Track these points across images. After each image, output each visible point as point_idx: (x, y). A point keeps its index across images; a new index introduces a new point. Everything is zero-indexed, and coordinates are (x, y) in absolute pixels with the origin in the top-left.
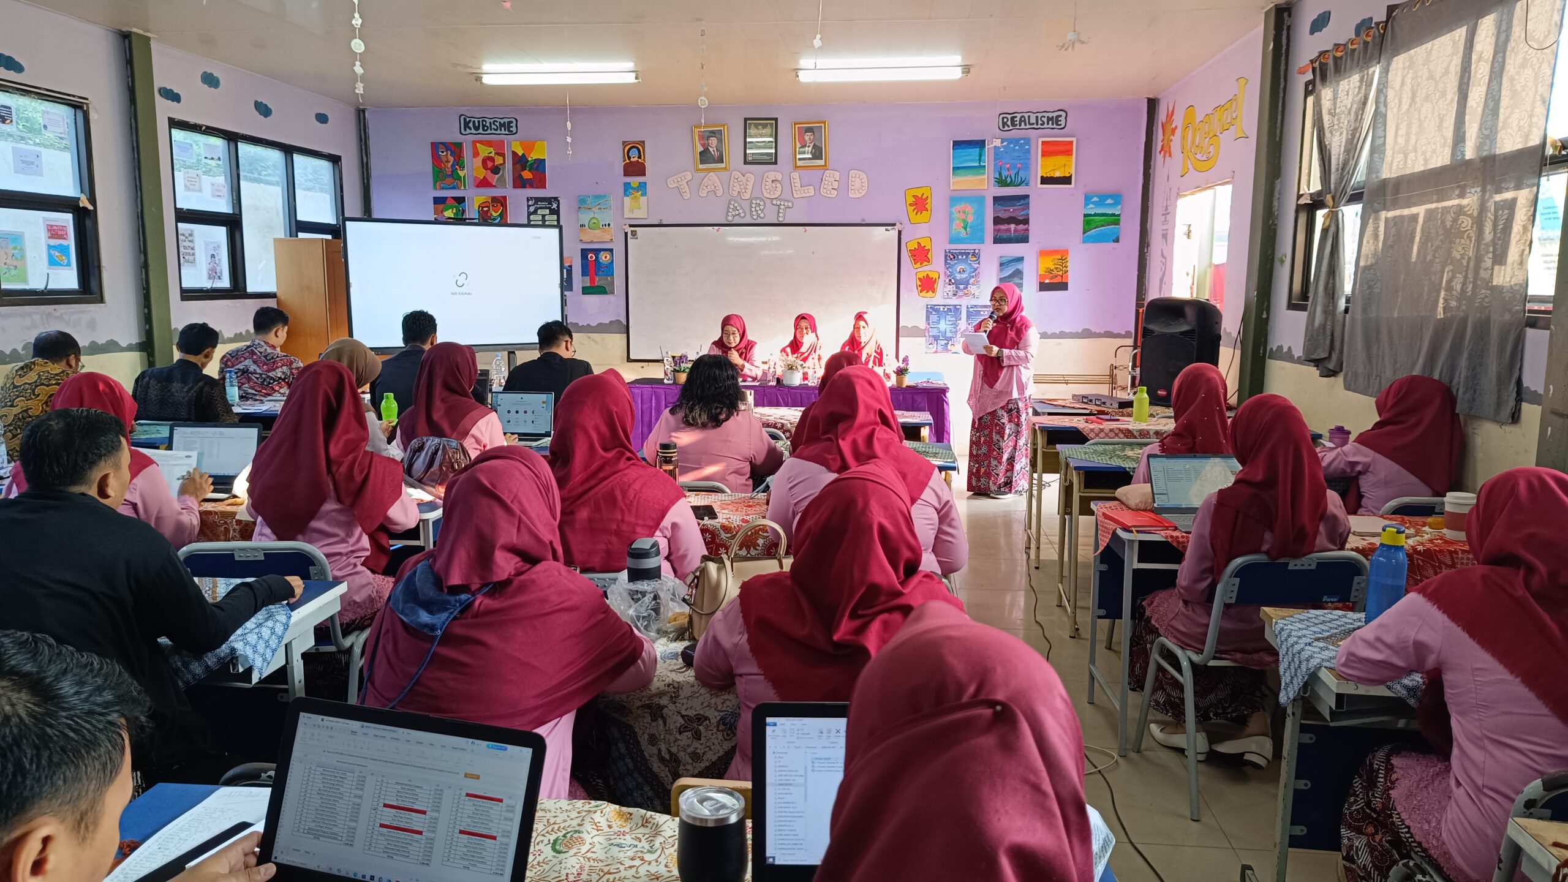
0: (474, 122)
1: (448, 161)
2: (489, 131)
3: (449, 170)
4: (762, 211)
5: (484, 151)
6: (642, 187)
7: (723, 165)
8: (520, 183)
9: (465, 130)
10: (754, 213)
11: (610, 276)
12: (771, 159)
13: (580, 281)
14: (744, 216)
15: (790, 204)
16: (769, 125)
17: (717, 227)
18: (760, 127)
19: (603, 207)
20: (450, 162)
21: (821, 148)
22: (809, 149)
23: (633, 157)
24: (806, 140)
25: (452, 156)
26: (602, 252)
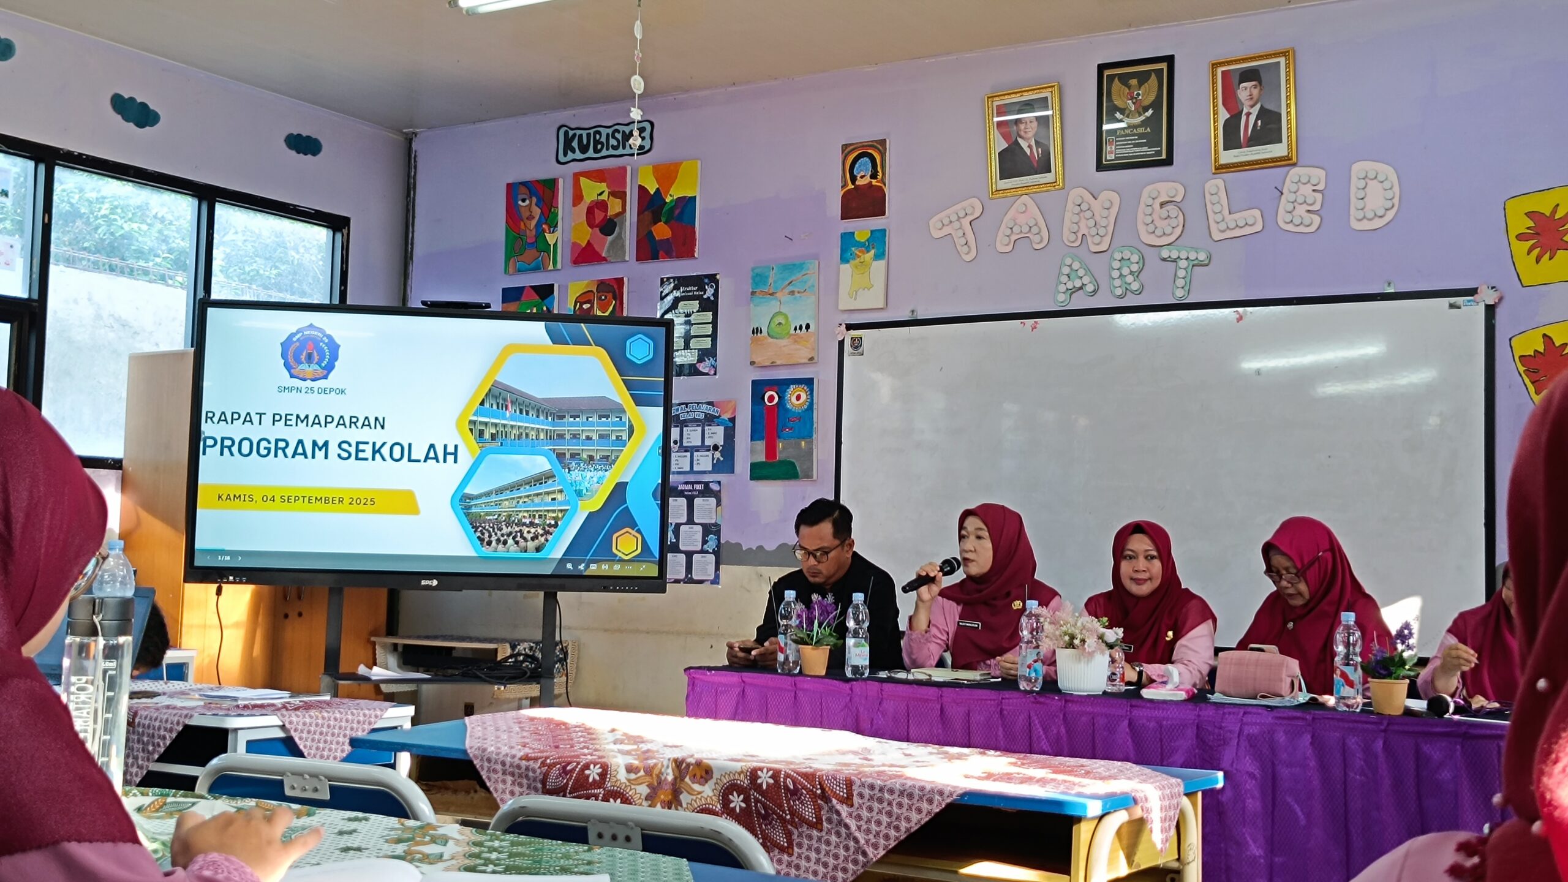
0: (581, 136)
1: (531, 218)
2: (604, 153)
3: (531, 234)
4: (1136, 275)
5: (593, 191)
6: (878, 241)
7: (1048, 177)
8: (649, 250)
9: (565, 154)
10: (1117, 283)
11: (809, 436)
12: (1159, 153)
13: (747, 451)
14: (1095, 292)
15: (1202, 256)
16: (1153, 75)
17: (1032, 321)
18: (1134, 82)
19: (796, 290)
20: (534, 218)
21: (1280, 115)
22: (1250, 120)
23: (862, 177)
24: (1240, 100)
25: (539, 207)
26: (792, 387)
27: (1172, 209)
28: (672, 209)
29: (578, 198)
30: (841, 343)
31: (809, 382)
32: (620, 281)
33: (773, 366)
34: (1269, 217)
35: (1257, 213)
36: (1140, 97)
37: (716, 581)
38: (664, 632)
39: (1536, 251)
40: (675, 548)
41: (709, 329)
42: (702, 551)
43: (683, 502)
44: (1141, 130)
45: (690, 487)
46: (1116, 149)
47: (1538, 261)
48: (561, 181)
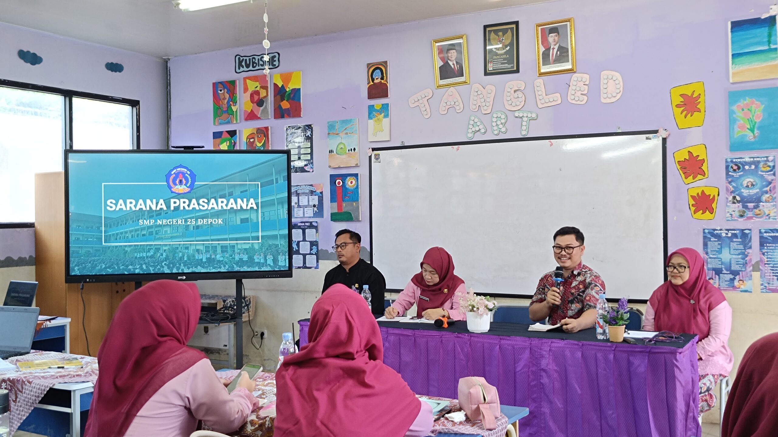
0: (246, 60)
1: (224, 99)
2: (257, 68)
3: (225, 106)
4: (504, 124)
5: (253, 86)
6: (385, 107)
7: (463, 79)
8: (280, 114)
9: (239, 69)
10: (495, 128)
11: (357, 200)
12: (513, 67)
13: (329, 207)
14: (485, 132)
15: (534, 116)
16: (509, 30)
17: (456, 146)
18: (501, 33)
19: (348, 132)
20: (226, 99)
21: (568, 49)
22: (554, 52)
23: (377, 79)
24: (550, 42)
25: (228, 94)
26: (348, 178)
27: (520, 94)
28: (290, 94)
29: (246, 89)
30: (370, 157)
31: (356, 175)
32: (267, 128)
33: (339, 168)
34: (564, 97)
35: (558, 95)
36: (504, 41)
37: (317, 268)
38: (295, 291)
39: (685, 112)
40: (298, 252)
41: (309, 151)
42: (310, 254)
43: (300, 231)
44: (505, 56)
45: (303, 224)
46: (493, 65)
47: (685, 117)
48: (238, 82)
